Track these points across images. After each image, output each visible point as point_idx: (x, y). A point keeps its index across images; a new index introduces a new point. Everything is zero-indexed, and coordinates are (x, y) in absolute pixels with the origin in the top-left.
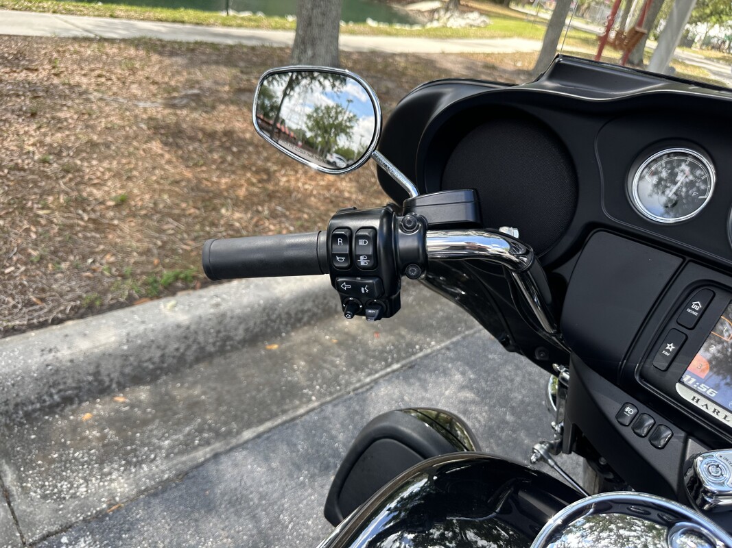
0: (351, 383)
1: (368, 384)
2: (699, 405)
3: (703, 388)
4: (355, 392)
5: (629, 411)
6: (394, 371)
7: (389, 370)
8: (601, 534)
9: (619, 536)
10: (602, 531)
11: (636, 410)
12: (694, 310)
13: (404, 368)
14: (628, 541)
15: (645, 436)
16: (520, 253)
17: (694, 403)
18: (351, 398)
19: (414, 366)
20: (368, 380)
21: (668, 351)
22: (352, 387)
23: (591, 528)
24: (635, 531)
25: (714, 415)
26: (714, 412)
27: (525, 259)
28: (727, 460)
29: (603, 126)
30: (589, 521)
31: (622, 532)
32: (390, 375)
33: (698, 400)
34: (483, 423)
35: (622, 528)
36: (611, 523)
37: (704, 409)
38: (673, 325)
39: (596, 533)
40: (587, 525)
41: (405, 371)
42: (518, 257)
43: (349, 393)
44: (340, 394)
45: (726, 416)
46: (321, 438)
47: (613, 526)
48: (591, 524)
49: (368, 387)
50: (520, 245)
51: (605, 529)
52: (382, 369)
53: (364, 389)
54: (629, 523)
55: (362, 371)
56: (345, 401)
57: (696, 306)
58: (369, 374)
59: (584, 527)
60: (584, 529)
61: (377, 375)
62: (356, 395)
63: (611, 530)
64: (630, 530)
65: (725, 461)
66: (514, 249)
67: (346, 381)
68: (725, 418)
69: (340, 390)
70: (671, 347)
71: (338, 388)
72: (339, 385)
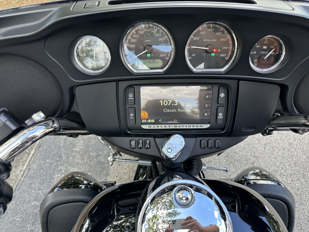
0: (18, 175)
1: (26, 169)
2: (152, 128)
3: (149, 121)
4: (24, 177)
5: (133, 143)
6: (33, 154)
7: (31, 156)
8: (158, 206)
9: (163, 203)
10: (157, 205)
11: (134, 141)
12: (131, 97)
13: (37, 150)
14: (165, 202)
15: (143, 147)
16: (51, 125)
17: (150, 128)
18: (23, 181)
19: (41, 145)
20: (25, 167)
21: (132, 117)
22: (20, 176)
23: (153, 207)
24: (165, 198)
25: (158, 128)
26: (157, 127)
27: (55, 125)
28: (170, 144)
29: (45, 43)
30: (152, 205)
31: (162, 201)
32: (33, 157)
33: (151, 126)
34: (83, 145)
35: (162, 200)
36: (158, 201)
37: (154, 128)
38: (128, 106)
39: (156, 207)
40: (152, 207)
41: (38, 151)
42: (52, 127)
43: (21, 179)
44: (17, 183)
45: (161, 126)
46: (24, 207)
47: (159, 201)
48: (153, 205)
49: (27, 170)
50: (48, 122)
51: (158, 203)
52: (27, 158)
53: (26, 172)
54: (163, 197)
55: (19, 165)
56: (22, 184)
57: (131, 96)
58: (24, 165)
59: (151, 208)
60: (152, 209)
61: (27, 162)
62: (25, 177)
63: (159, 203)
64: (164, 199)
65: (170, 145)
66: (47, 125)
67: (15, 176)
68: (161, 127)
69: (16, 181)
70: (132, 115)
71: (14, 182)
72: (13, 180)
